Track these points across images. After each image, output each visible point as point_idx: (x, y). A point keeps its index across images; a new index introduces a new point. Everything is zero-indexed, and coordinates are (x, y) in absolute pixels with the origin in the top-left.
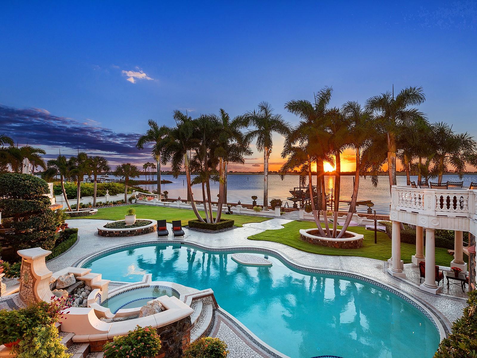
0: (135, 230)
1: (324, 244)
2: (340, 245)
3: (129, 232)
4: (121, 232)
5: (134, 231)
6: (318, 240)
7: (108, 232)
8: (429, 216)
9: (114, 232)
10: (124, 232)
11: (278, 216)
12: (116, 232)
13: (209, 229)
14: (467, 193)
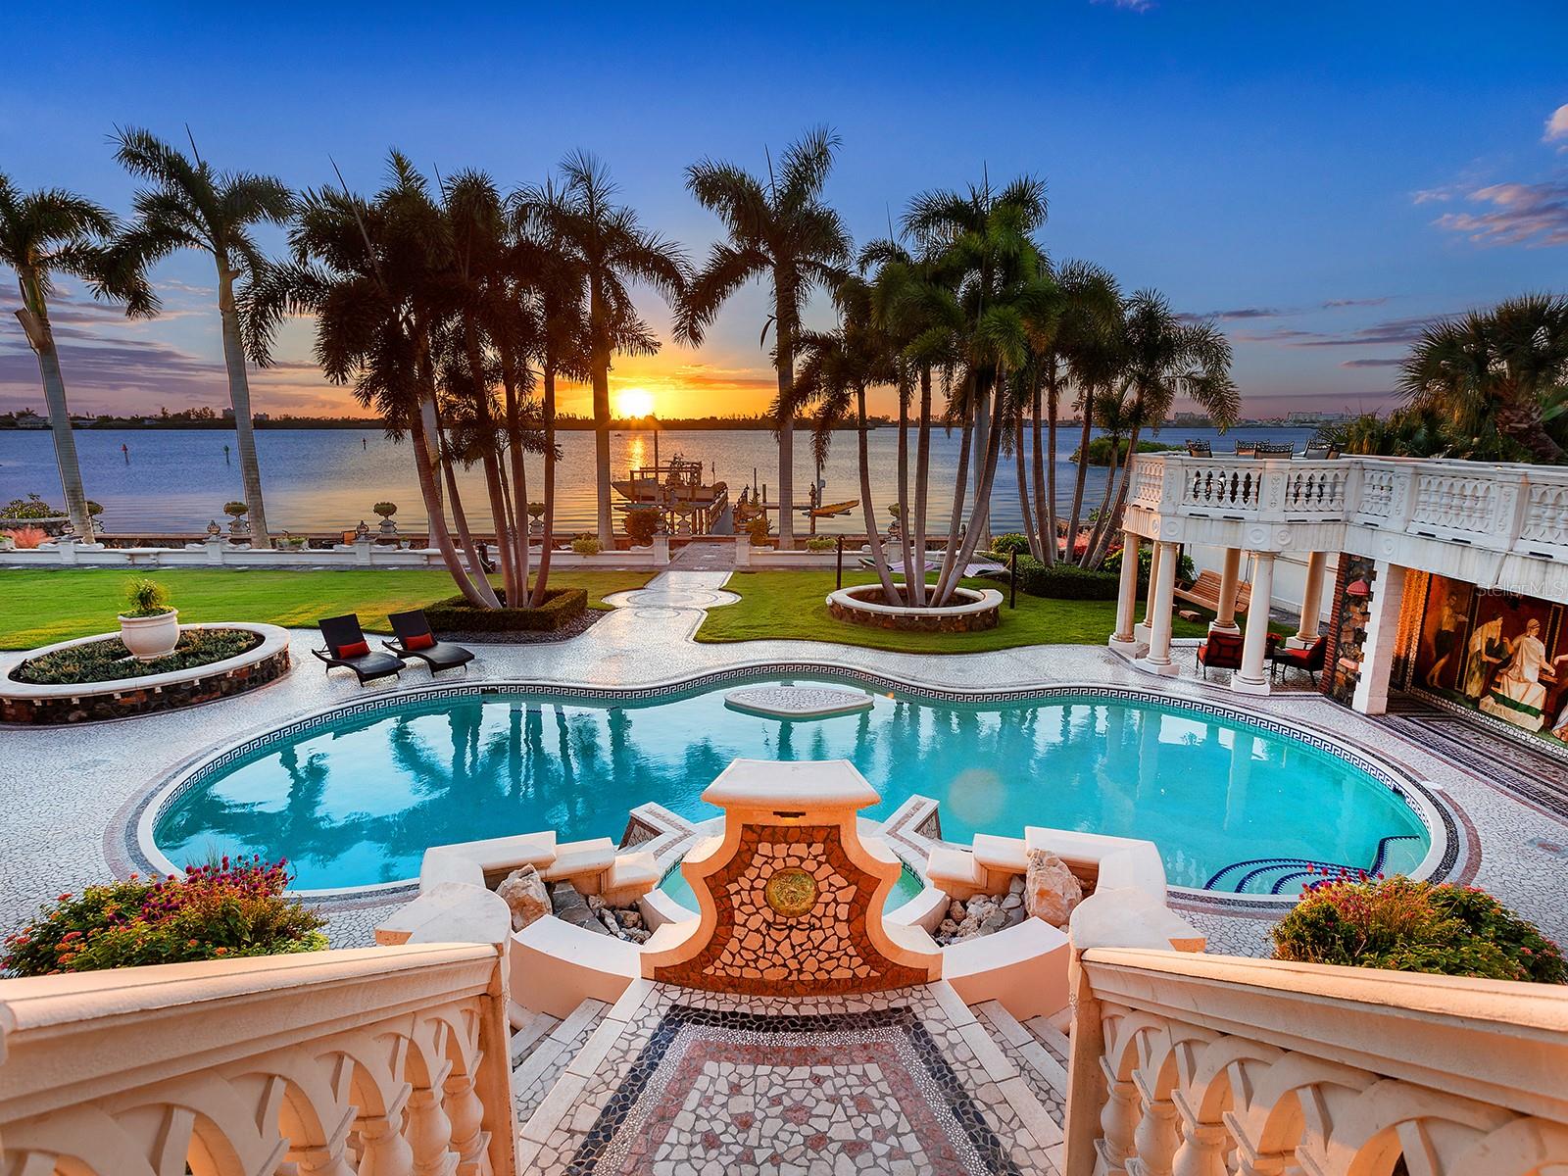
0: (225, 674)
1: (929, 625)
2: (968, 623)
3: (197, 683)
4: (158, 690)
5: (221, 677)
6: (911, 617)
7: (75, 701)
8: (1272, 523)
9: (117, 696)
10: (169, 689)
11: (664, 563)
12: (125, 694)
13: (526, 628)
14: (1347, 466)
